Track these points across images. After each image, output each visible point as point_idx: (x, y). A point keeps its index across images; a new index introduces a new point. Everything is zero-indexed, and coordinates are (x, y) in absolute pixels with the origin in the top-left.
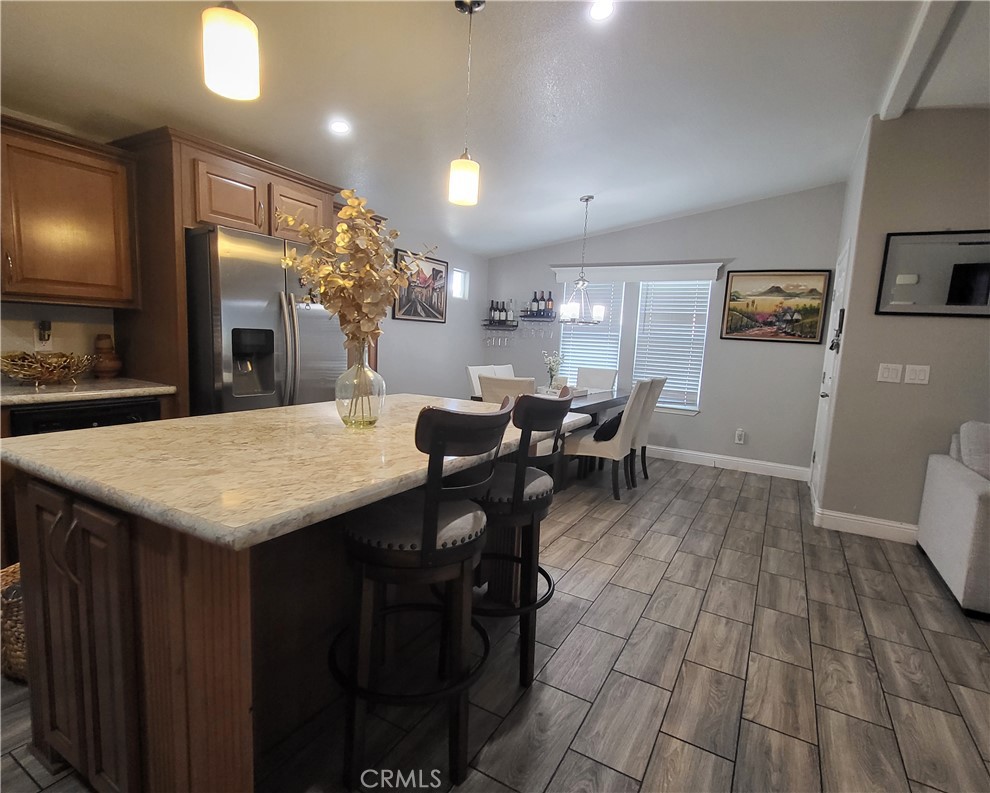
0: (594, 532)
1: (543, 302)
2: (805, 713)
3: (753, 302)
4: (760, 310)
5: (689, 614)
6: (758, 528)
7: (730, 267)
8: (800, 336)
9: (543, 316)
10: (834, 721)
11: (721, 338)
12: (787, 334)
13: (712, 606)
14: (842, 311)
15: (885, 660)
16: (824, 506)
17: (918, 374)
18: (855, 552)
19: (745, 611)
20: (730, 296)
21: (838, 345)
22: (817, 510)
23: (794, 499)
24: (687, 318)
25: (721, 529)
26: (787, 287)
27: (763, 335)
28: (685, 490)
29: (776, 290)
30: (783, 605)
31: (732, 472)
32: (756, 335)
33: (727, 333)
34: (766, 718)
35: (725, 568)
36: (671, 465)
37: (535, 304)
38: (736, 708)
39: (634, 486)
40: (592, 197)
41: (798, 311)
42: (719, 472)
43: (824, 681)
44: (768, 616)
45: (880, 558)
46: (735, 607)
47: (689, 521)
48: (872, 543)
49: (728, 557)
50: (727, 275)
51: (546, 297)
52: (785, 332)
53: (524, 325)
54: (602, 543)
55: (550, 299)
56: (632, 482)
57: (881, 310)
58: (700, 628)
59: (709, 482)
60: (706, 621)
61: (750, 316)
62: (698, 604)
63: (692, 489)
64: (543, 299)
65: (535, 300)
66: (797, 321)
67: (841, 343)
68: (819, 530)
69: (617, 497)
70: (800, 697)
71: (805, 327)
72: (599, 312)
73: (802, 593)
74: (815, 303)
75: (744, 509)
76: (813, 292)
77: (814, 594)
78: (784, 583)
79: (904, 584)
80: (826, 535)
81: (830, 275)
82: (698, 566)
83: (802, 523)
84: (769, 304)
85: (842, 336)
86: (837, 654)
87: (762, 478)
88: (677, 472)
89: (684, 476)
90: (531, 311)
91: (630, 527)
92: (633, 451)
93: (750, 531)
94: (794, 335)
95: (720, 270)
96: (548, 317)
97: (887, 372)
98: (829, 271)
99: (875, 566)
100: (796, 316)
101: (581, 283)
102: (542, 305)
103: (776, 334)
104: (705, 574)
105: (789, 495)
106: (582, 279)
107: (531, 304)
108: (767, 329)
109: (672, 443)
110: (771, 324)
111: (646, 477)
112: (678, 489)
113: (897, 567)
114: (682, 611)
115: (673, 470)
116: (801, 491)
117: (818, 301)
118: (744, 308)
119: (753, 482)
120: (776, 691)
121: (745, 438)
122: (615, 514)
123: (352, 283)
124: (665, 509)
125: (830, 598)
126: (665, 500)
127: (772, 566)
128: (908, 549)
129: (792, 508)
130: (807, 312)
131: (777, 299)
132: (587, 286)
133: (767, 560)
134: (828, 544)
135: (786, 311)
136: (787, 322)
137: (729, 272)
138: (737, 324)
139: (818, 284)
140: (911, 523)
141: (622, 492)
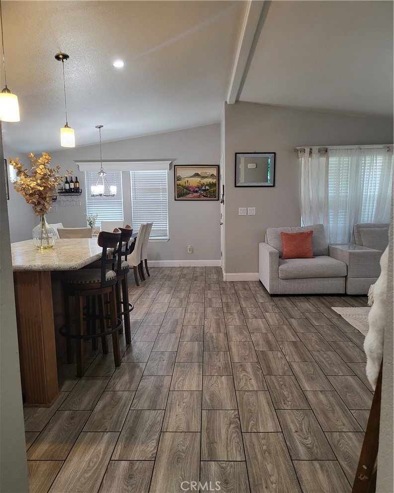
0: (133, 299)
1: (73, 184)
2: (222, 328)
3: (188, 181)
4: (191, 185)
5: (181, 315)
6: (203, 285)
7: (175, 163)
8: (210, 197)
9: (73, 192)
10: (231, 328)
11: (175, 200)
12: (204, 196)
13: (189, 311)
14: (223, 186)
15: (246, 312)
16: (226, 272)
17: (252, 211)
18: (239, 286)
19: (201, 309)
20: (177, 178)
21: (223, 200)
22: (224, 274)
23: (216, 273)
24: (157, 190)
25: (187, 288)
26: (202, 173)
27: (194, 197)
28: (170, 278)
29: (197, 175)
30: (214, 305)
31: (188, 267)
32: (191, 197)
33: (178, 197)
34: (211, 331)
35: (192, 300)
36: (160, 269)
37: (67, 185)
38: (202, 332)
39: (144, 279)
40: (102, 126)
41: (208, 185)
42: (182, 268)
43: (228, 320)
44: (209, 310)
45: (247, 287)
46: (197, 310)
47: (174, 288)
48: (244, 283)
49: (192, 297)
50: (174, 167)
51: (74, 180)
52: (203, 195)
53: (61, 198)
54: (138, 302)
55: (77, 182)
56: (143, 278)
57: (237, 185)
58: (186, 317)
59: (179, 273)
60: (188, 315)
61: (187, 188)
62: (184, 311)
63: (172, 277)
64: (72, 181)
65: (67, 182)
66: (208, 190)
67: (225, 200)
68: (226, 282)
69: (138, 285)
70: (221, 325)
71: (210, 192)
72: (113, 190)
73: (220, 301)
74: (214, 181)
75: (196, 280)
76: (212, 175)
77: (224, 300)
78: (214, 300)
79: (254, 292)
80: (228, 283)
81: (218, 167)
82: (181, 301)
83: (220, 281)
84: (194, 182)
85: (224, 197)
86: (232, 314)
87: (202, 268)
88: (163, 271)
89: (167, 272)
90: (65, 189)
91: (149, 294)
92: (142, 261)
93: (199, 287)
94: (207, 197)
95: (171, 164)
96: (78, 192)
97: (242, 211)
98: (218, 166)
99: (245, 289)
100: (207, 188)
101: (102, 174)
102: (72, 185)
103: (199, 197)
104: (184, 303)
105: (214, 272)
106: (102, 171)
107: (65, 185)
108: (195, 194)
109: (158, 258)
110: (197, 192)
111: (149, 275)
112: (165, 278)
113: (252, 288)
114: (179, 314)
115: (161, 271)
116: (218, 270)
117: (215, 180)
118: (184, 185)
119: (198, 270)
120: (214, 325)
121: (192, 250)
122: (140, 291)
123: (43, 188)
124: (162, 286)
125: (230, 301)
126: (161, 283)
127: (209, 296)
128: (256, 283)
129: (215, 277)
130: (212, 185)
131: (198, 179)
132: (105, 176)
133: (207, 295)
134: (229, 286)
135: (203, 185)
136: (204, 190)
137: (175, 166)
138: (182, 193)
139: (214, 171)
140: (256, 272)
141: (140, 282)
